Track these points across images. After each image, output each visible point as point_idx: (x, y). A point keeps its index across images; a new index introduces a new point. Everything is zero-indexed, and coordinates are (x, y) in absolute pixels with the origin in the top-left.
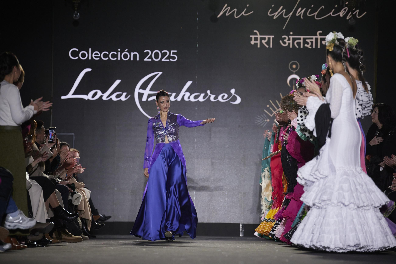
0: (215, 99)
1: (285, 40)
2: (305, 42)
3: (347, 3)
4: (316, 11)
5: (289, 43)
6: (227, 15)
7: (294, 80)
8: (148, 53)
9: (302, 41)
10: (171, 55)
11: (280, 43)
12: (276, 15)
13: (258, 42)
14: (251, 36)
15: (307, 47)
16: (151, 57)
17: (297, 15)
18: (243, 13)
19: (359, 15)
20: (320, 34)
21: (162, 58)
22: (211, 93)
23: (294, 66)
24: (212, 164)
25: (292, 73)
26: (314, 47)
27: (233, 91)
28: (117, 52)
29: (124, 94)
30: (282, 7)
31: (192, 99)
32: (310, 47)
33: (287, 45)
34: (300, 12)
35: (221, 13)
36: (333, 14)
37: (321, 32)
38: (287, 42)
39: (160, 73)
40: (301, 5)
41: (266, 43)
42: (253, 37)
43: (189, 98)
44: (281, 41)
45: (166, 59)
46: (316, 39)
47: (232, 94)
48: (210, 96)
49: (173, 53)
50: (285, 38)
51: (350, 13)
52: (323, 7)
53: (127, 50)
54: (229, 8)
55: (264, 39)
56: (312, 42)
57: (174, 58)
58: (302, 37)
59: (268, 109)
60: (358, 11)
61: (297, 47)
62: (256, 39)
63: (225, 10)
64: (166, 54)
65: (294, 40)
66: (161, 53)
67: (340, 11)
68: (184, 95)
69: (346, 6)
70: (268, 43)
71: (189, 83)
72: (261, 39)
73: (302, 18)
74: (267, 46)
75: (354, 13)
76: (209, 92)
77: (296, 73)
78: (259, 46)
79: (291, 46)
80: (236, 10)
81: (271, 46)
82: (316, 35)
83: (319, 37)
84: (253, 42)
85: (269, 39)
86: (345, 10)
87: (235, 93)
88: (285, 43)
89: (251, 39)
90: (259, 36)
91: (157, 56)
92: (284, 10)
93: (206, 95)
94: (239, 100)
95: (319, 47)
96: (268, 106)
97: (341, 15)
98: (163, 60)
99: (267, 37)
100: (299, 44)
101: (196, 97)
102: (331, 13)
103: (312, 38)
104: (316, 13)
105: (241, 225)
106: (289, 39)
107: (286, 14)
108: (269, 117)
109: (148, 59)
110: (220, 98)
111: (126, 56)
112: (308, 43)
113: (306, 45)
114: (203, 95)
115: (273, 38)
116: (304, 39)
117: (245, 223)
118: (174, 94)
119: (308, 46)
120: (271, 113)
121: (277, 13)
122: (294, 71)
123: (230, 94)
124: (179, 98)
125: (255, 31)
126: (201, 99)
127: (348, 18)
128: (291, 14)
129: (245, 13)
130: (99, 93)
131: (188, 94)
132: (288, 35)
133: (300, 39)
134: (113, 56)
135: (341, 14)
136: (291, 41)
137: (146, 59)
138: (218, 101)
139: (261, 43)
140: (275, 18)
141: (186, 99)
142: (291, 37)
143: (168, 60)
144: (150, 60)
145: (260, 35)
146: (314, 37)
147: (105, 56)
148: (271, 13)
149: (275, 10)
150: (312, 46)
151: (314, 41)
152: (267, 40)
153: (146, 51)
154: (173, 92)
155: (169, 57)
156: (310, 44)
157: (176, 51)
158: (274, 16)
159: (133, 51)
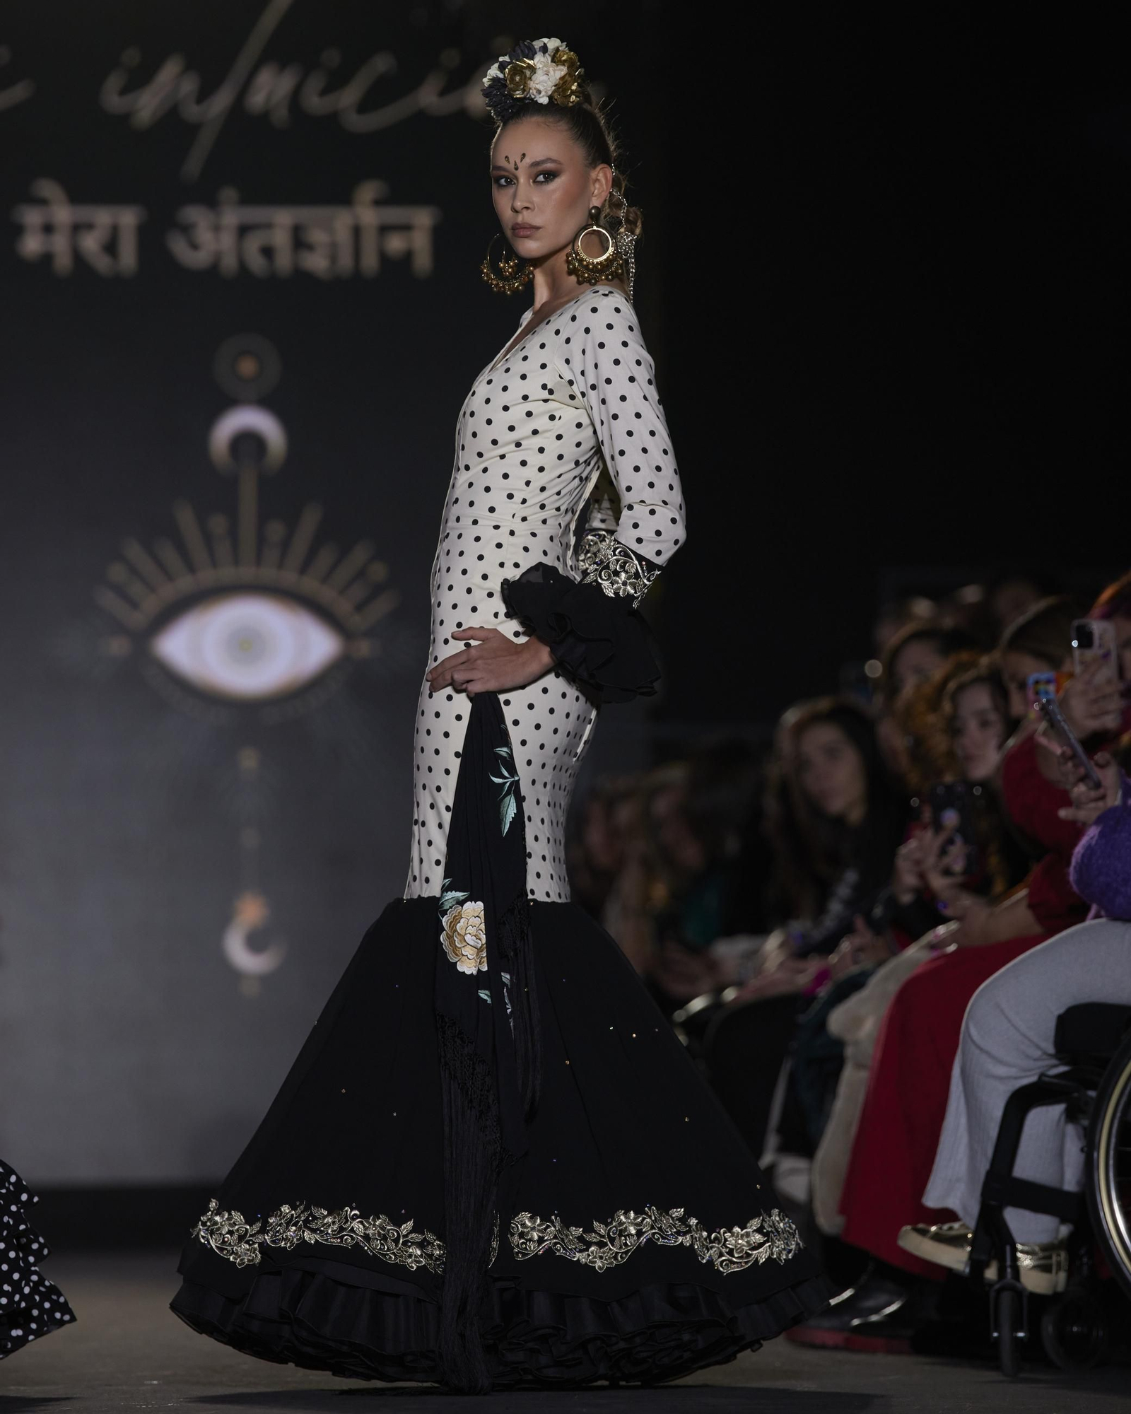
1: (203, 234)
2: (299, 242)
5: (219, 252)
7: (248, 442)
9: (282, 239)
11: (171, 249)
12: (147, 105)
13: (60, 244)
14: (21, 214)
15: (310, 269)
17: (256, 102)
20: (378, 203)
23: (248, 367)
25: (236, 403)
26: (344, 264)
30: (175, 64)
32: (327, 271)
33: (207, 257)
34: (272, 88)
37: (378, 189)
38: (210, 243)
40: (276, 53)
41: (100, 249)
42: (32, 217)
44: (175, 240)
46: (357, 231)
50: (196, 224)
52: (388, 60)
55: (91, 227)
56: (334, 245)
58: (284, 217)
61: (259, 265)
62: (48, 229)
65: (244, 230)
67: (471, 84)
70: (111, 247)
72: (78, 228)
73: (280, 118)
74: (106, 266)
77: (260, 403)
78: (63, 265)
79: (229, 265)
81: (128, 263)
82: (356, 206)
83: (369, 216)
85: (115, 228)
88: (196, 247)
89: (18, 230)
90: (63, 215)
92: (192, 79)
95: (369, 266)
99: (103, 217)
100: (268, 252)
106: (218, 230)
107: (204, 94)
112: (314, 249)
113: (305, 258)
115: (135, 223)
116: (297, 230)
119: (317, 262)
121: (152, 93)
122: (248, 391)
125: (43, 188)
128: (224, 100)
136: (227, 241)
139: (74, 246)
140: (143, 119)
142: (230, 217)
145: (70, 206)
146: (344, 217)
148: (124, 91)
149: (140, 79)
150: (333, 258)
151: (344, 236)
152: (103, 233)
156: (325, 251)
158: (135, 109)
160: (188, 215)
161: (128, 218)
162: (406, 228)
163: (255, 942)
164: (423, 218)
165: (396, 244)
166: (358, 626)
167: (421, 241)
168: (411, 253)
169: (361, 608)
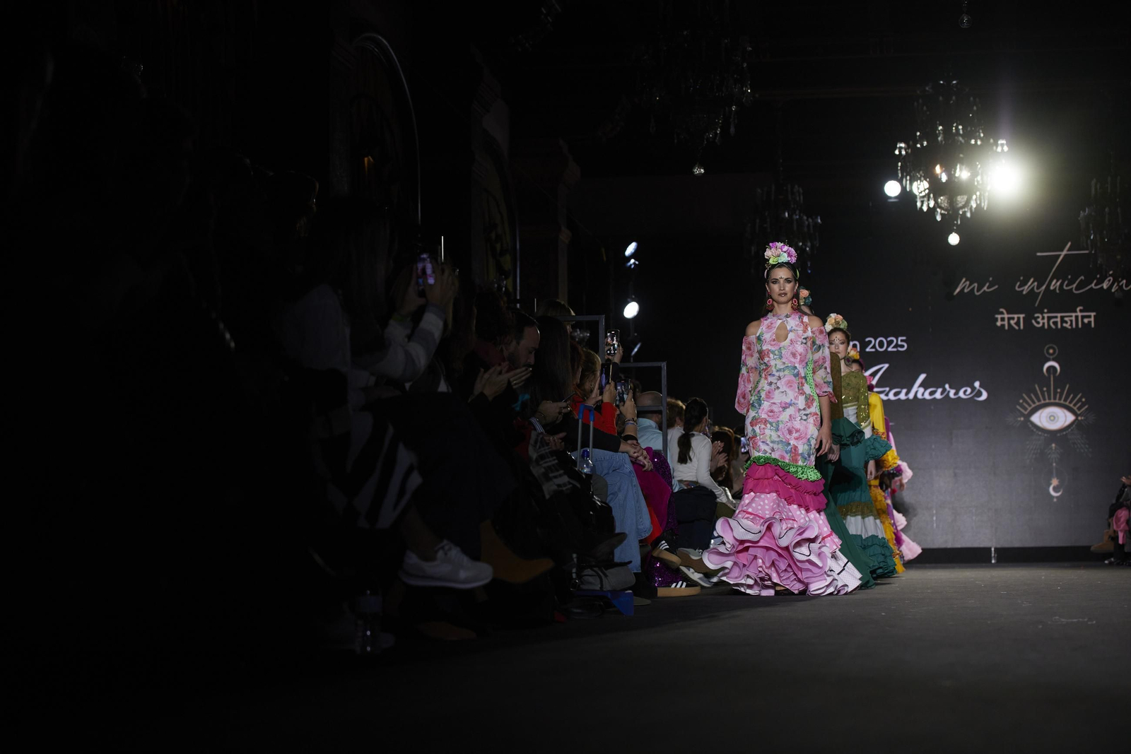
0: (955, 394)
1: (1039, 320)
2: (1063, 321)
3: (1111, 272)
4: (1074, 283)
5: (1044, 323)
6: (966, 291)
7: (1053, 368)
8: (870, 342)
9: (1059, 320)
10: (900, 343)
11: (1032, 324)
12: (1026, 289)
13: (1006, 323)
14: (997, 316)
15: (1065, 327)
16: (874, 347)
17: (1052, 288)
18: (985, 288)
19: (1126, 286)
20: (1081, 311)
21: (888, 347)
22: (950, 387)
23: (1051, 351)
24: (955, 475)
25: (1048, 360)
26: (1074, 326)
27: (977, 384)
30: (1032, 280)
31: (927, 396)
32: (1070, 327)
33: (1041, 325)
34: (1055, 285)
35: (958, 290)
36: (1095, 285)
37: (1081, 308)
38: (1041, 322)
39: (886, 366)
40: (1056, 276)
41: (1015, 324)
42: (999, 317)
43: (923, 395)
44: (1033, 321)
45: (893, 347)
46: (1077, 317)
47: (975, 388)
48: (949, 392)
49: (902, 341)
50: (1038, 317)
51: (1116, 284)
52: (1083, 277)
54: (968, 283)
55: (1013, 318)
56: (1071, 321)
57: (903, 346)
58: (1059, 315)
59: (1021, 405)
60: (1124, 281)
61: (1053, 327)
62: (1003, 319)
63: (963, 286)
64: (892, 341)
65: (1049, 318)
66: (888, 342)
67: (1103, 282)
68: (916, 392)
69: (1110, 275)
70: (1018, 323)
71: (922, 377)
72: (1009, 319)
73: (1058, 291)
74: (1017, 328)
75: (1121, 284)
76: (947, 386)
77: (1054, 360)
78: (1006, 328)
79: (1046, 327)
80: (976, 285)
81: (1022, 327)
82: (1076, 312)
83: (1079, 314)
84: (999, 323)
85: (1019, 318)
86: (1109, 280)
87: (980, 386)
88: (1038, 323)
89: (997, 319)
90: (1006, 316)
91: (881, 344)
92: (1036, 283)
93: (944, 390)
94: (984, 396)
95: (1080, 326)
96: (1021, 401)
97: (1105, 287)
98: (890, 349)
99: (1016, 316)
100: (1055, 323)
101: (931, 394)
102: (1093, 285)
103: (1071, 316)
104: (1074, 286)
105: (993, 549)
106: (1043, 318)
107: (1039, 287)
108: (1023, 415)
109: (871, 348)
110: (961, 394)
112: (1066, 322)
113: (1064, 325)
114: (940, 390)
115: (1024, 318)
116: (1062, 318)
117: (999, 546)
118: (904, 391)
119: (1067, 326)
120: (1026, 409)
121: (1026, 287)
122: (1051, 357)
123: (973, 389)
124: (911, 396)
125: (1001, 310)
126: (938, 395)
127: (1113, 290)
128: (1044, 287)
129: (988, 288)
131: (921, 390)
132: (1042, 313)
133: (1056, 317)
135: (1105, 285)
136: (1046, 321)
137: (868, 350)
138: (959, 397)
139: (1009, 324)
140: (1024, 293)
141: (919, 396)
142: (1046, 315)
143: (895, 350)
144: (873, 350)
145: (1008, 313)
146: (1074, 314)
148: (1019, 287)
149: (1024, 283)
150: (1071, 325)
151: (1074, 319)
152: (1016, 320)
153: (867, 340)
154: (902, 388)
155: (897, 346)
156: (1069, 323)
157: (904, 338)
158: (1023, 290)
159: (852, 341)
160: (1036, 315)
161: (1022, 316)
162: (1090, 317)
163: (1055, 489)
164: (1093, 314)
165: (1086, 321)
166: (1079, 412)
167: (1092, 319)
168: (1090, 322)
169: (1079, 409)
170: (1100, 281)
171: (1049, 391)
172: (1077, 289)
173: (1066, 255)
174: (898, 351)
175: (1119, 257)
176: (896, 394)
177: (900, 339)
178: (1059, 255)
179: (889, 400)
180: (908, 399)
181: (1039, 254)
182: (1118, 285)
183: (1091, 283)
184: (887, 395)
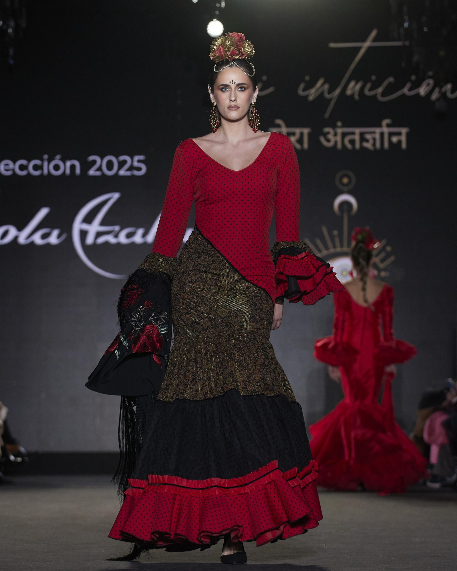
1: (331, 136)
2: (362, 139)
3: (431, 73)
4: (380, 86)
5: (336, 142)
7: (346, 204)
8: (94, 162)
9: (357, 137)
10: (136, 164)
11: (320, 142)
12: (312, 94)
15: (366, 148)
16: (100, 169)
17: (349, 92)
19: (452, 93)
20: (388, 126)
21: (119, 169)
23: (345, 180)
25: (341, 192)
26: (378, 145)
28: (42, 160)
29: (56, 233)
30: (322, 80)
32: (372, 148)
33: (332, 143)
34: (353, 88)
36: (410, 90)
37: (389, 121)
38: (333, 139)
39: (116, 196)
40: (356, 77)
41: (297, 141)
44: (322, 138)
45: (126, 170)
46: (382, 134)
49: (139, 161)
50: (328, 133)
51: (437, 89)
52: (391, 79)
53: (58, 157)
55: (294, 134)
56: (374, 139)
57: (139, 169)
58: (358, 131)
60: (449, 86)
61: (349, 146)
64: (125, 162)
65: (344, 135)
66: (118, 162)
67: (420, 86)
69: (430, 77)
70: (300, 141)
72: (289, 134)
73: (357, 97)
74: (298, 146)
75: (444, 90)
77: (350, 192)
79: (339, 146)
81: (306, 146)
82: (381, 126)
83: (386, 130)
85: (302, 134)
86: (428, 84)
88: (328, 141)
90: (284, 130)
91: (110, 165)
92: (327, 86)
95: (386, 146)
97: (422, 93)
98: (122, 173)
99: (298, 131)
100: (352, 142)
102: (405, 89)
103: (374, 133)
106: (336, 134)
107: (330, 91)
111: (57, 168)
112: (367, 141)
115: (310, 134)
116: (362, 135)
118: (140, 232)
119: (368, 145)
121: (314, 90)
122: (346, 189)
124: (150, 238)
125: (277, 121)
127: (433, 98)
128: (338, 91)
130: (13, 232)
132: (334, 127)
133: (354, 133)
134: (36, 168)
136: (339, 138)
137: (92, 172)
140: (311, 98)
142: (339, 131)
144: (98, 173)
145: (288, 126)
146: (378, 130)
147: (22, 168)
148: (304, 90)
149: (310, 85)
150: (374, 145)
151: (377, 136)
152: (298, 136)
153: (91, 158)
154: (138, 227)
155: (132, 168)
156: (371, 142)
157: (142, 157)
158: (307, 96)
159: (70, 159)
160: (327, 130)
161: (306, 131)
162: (399, 134)
164: (404, 131)
165: (395, 139)
166: (382, 266)
167: (403, 138)
168: (400, 142)
169: (382, 261)
170: (417, 85)
171: (341, 235)
172: (383, 94)
173: (370, 48)
174: (133, 176)
175: (442, 53)
176: (129, 235)
177: (136, 158)
178: (359, 49)
179: (119, 244)
180: (145, 244)
181: (332, 45)
182: (440, 92)
183: (403, 87)
184: (116, 236)
